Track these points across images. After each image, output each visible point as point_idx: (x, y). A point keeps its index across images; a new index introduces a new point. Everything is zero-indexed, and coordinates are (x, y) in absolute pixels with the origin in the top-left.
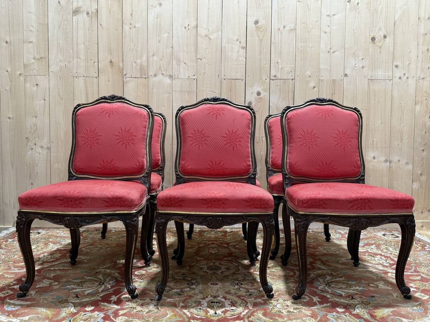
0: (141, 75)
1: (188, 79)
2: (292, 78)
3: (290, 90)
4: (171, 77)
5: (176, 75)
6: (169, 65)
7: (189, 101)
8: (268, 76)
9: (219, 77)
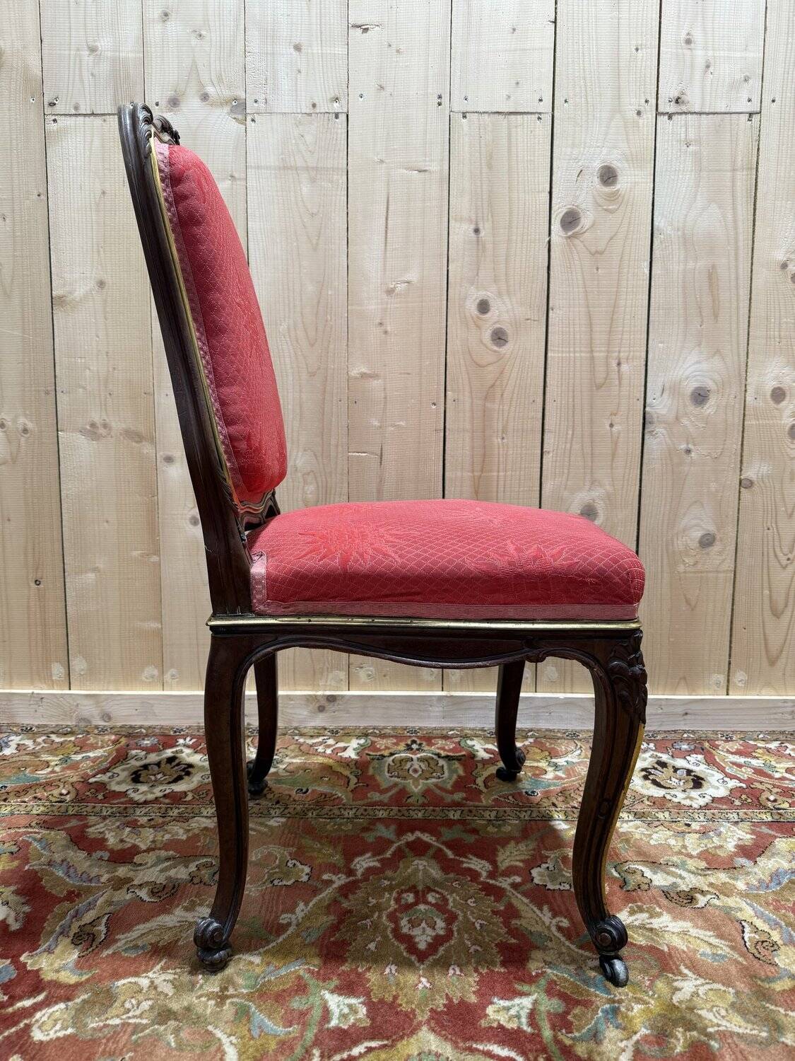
1: (310, 115)
2: (750, 110)
3: (739, 158)
4: (239, 107)
5: (261, 98)
6: (230, 56)
7: (315, 211)
8: (647, 101)
9: (440, 104)
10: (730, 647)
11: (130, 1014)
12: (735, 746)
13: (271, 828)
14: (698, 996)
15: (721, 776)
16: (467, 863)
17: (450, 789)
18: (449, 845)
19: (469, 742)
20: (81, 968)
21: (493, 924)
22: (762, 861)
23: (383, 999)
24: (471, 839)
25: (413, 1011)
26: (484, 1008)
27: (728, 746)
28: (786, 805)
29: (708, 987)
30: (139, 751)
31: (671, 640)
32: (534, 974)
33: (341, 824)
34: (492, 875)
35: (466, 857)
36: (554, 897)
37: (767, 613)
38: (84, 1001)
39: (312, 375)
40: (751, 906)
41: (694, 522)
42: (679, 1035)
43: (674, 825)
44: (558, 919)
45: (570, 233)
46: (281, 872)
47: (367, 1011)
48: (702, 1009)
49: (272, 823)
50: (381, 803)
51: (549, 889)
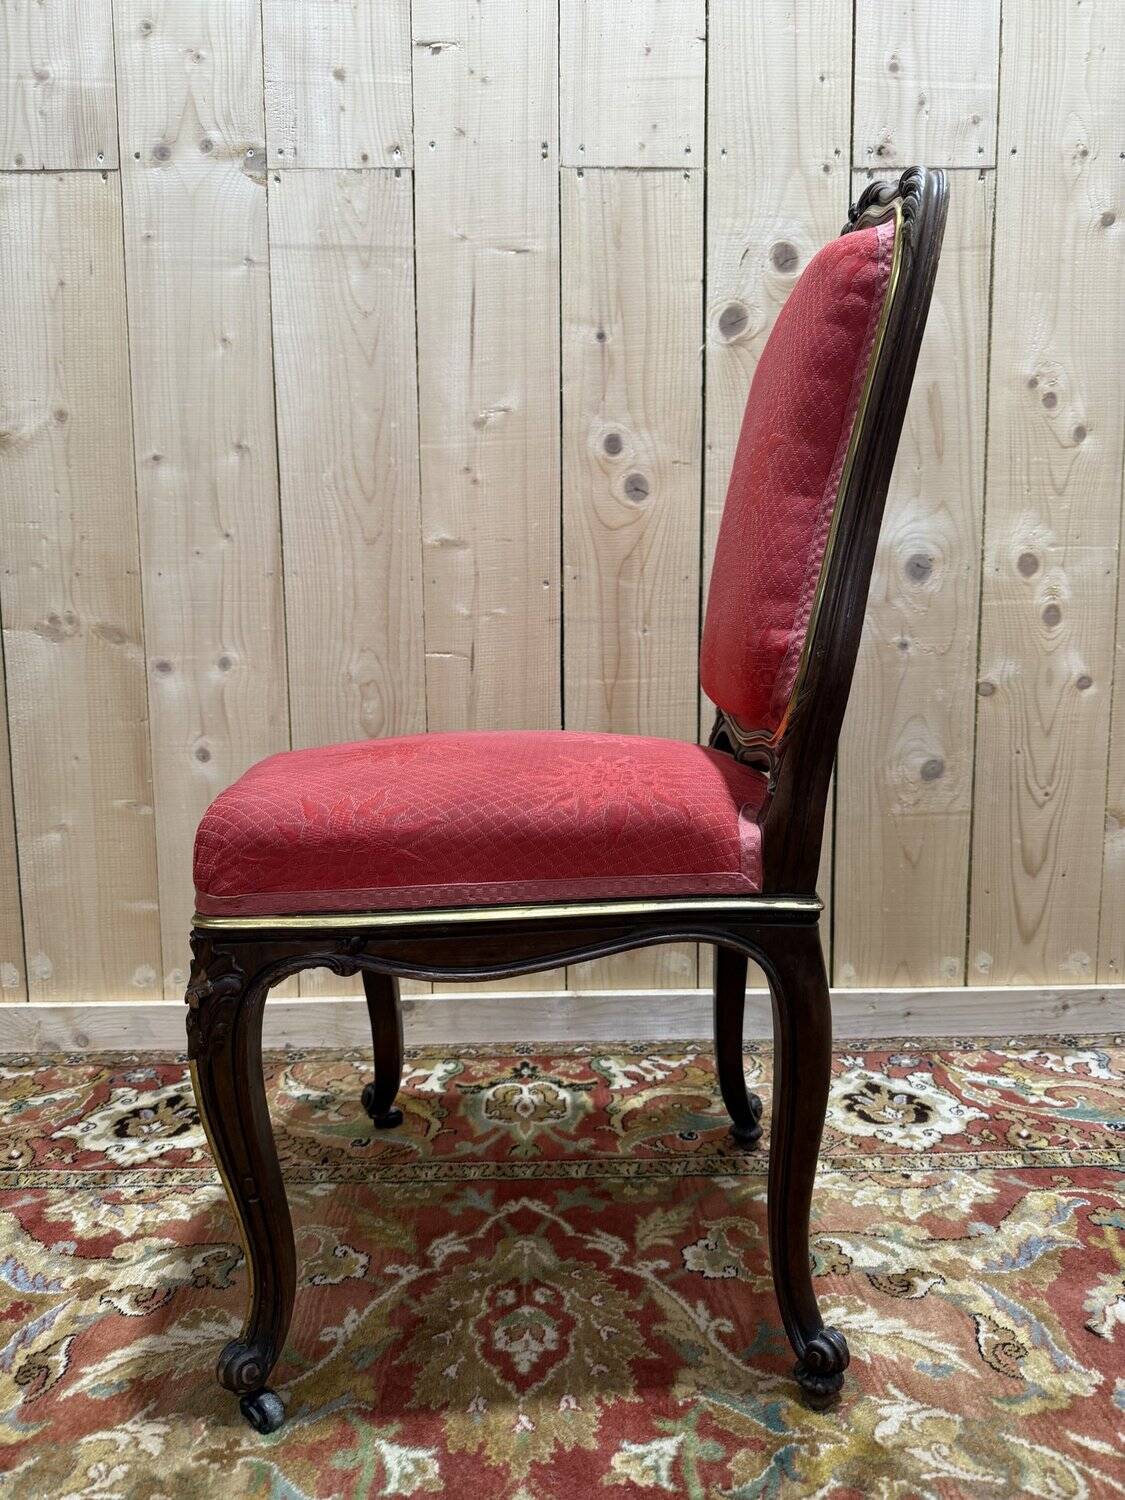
0: (78, 156)
1: (359, 171)
2: (981, 164)
3: (968, 231)
4: (256, 160)
5: (288, 147)
6: (242, 86)
7: (369, 308)
8: (837, 152)
9: (545, 156)
10: (968, 919)
11: (95, 1487)
12: (976, 1059)
13: (314, 1199)
14: (911, 1427)
15: (953, 1103)
16: (593, 1242)
17: (573, 1133)
18: (568, 1216)
19: (604, 1064)
20: (28, 1419)
21: (627, 1332)
22: (1007, 1226)
23: (464, 1450)
24: (599, 1206)
25: (507, 1465)
26: (608, 1458)
27: (967, 1059)
28: (1043, 1143)
29: (925, 1414)
30: (127, 1089)
31: (886, 910)
32: (681, 1403)
33: (416, 1190)
34: (627, 1259)
35: (592, 1234)
36: (714, 1289)
37: (1019, 869)
38: (29, 1470)
39: (370, 542)
40: (989, 1292)
41: (913, 744)
42: (883, 1487)
43: (886, 1177)
44: (718, 1321)
45: (733, 339)
46: (326, 1264)
47: (441, 1468)
48: (917, 1446)
49: (316, 1191)
50: (474, 1158)
51: (707, 1278)
